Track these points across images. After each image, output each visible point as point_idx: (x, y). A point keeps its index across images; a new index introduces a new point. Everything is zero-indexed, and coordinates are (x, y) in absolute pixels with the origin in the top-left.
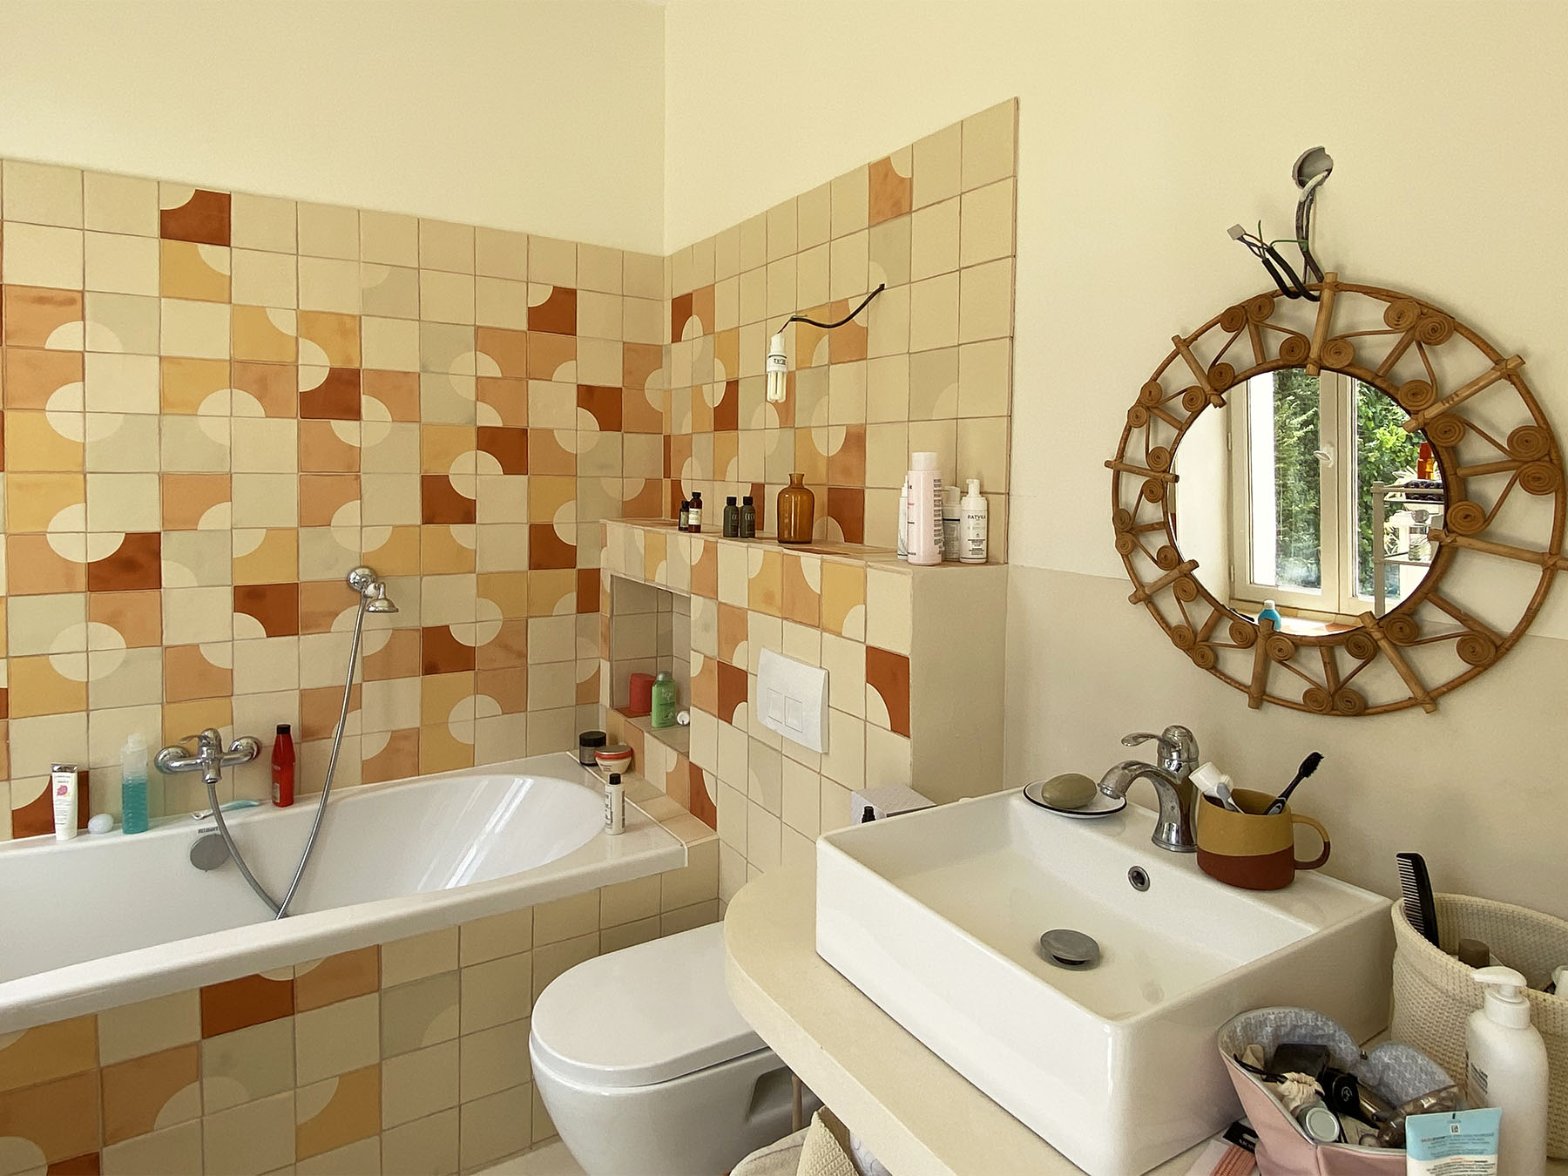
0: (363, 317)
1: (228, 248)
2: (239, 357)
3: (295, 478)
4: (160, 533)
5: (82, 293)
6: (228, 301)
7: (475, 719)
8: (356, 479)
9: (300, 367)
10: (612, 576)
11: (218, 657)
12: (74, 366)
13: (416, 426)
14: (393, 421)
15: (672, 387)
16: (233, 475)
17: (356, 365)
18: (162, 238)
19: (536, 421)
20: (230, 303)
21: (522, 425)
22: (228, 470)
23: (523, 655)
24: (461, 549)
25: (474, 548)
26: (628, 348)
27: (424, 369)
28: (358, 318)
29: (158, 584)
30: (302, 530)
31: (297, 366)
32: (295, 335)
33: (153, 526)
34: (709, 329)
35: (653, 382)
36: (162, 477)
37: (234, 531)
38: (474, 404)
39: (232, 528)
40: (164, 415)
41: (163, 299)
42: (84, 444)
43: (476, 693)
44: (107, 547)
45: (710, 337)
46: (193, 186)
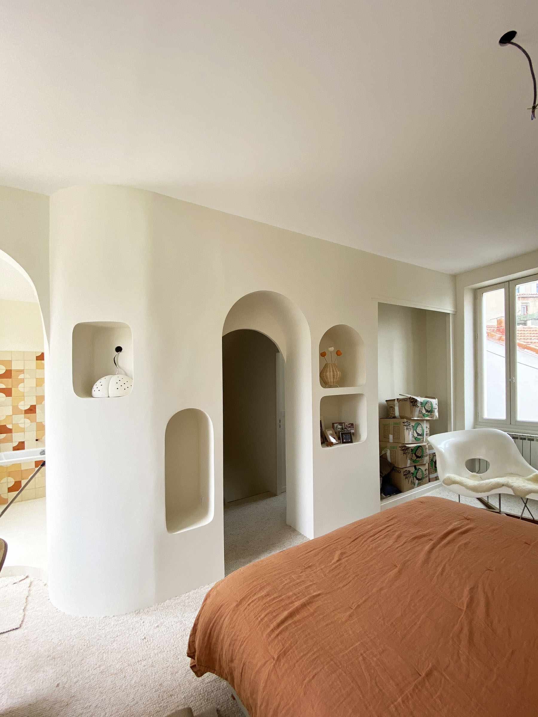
1: (44, 361)
4: (36, 405)
5: (24, 370)
12: (23, 381)
18: (36, 360)
29: (35, 413)
36: (36, 396)
40: (36, 387)
42: (24, 392)
44: (27, 407)
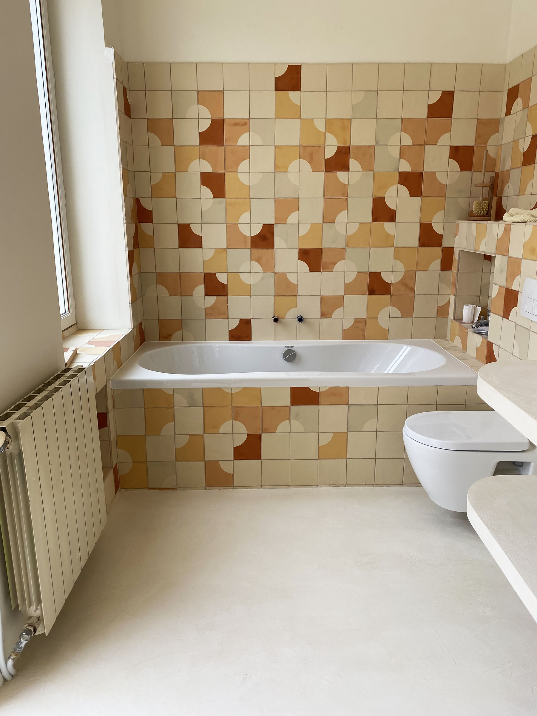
0: (352, 119)
1: (300, 92)
2: (303, 144)
3: (322, 200)
4: (274, 225)
5: (249, 119)
6: (299, 117)
7: (390, 318)
8: (346, 200)
9: (326, 147)
10: (459, 251)
11: (292, 279)
12: (246, 152)
13: (372, 173)
14: (362, 171)
15: (503, 143)
16: (300, 199)
17: (348, 144)
18: (276, 90)
19: (427, 168)
20: (300, 118)
21: (420, 170)
22: (298, 197)
23: (413, 289)
24: (388, 235)
25: (394, 235)
26: (480, 122)
27: (377, 143)
28: (350, 120)
29: (273, 247)
30: (324, 225)
31: (325, 146)
32: (324, 132)
33: (272, 222)
34: (526, 106)
35: (492, 141)
36: (275, 200)
37: (299, 224)
38: (398, 160)
39: (299, 223)
40: (276, 172)
41: (276, 119)
42: (250, 186)
43: (391, 306)
44: (256, 230)
45: (526, 110)
46: (287, 64)
